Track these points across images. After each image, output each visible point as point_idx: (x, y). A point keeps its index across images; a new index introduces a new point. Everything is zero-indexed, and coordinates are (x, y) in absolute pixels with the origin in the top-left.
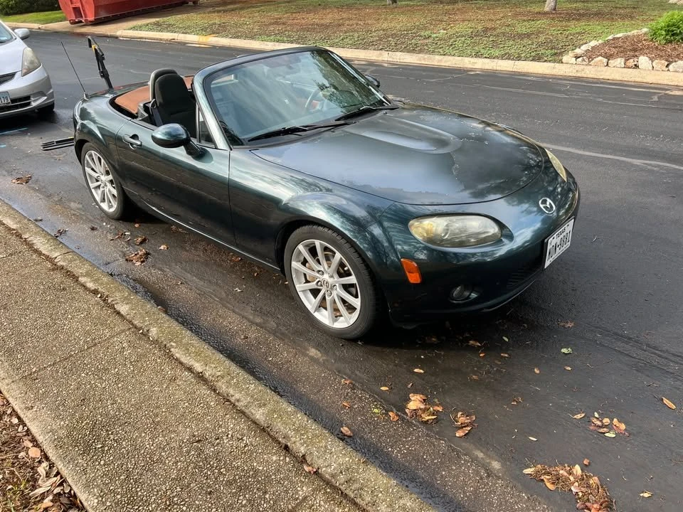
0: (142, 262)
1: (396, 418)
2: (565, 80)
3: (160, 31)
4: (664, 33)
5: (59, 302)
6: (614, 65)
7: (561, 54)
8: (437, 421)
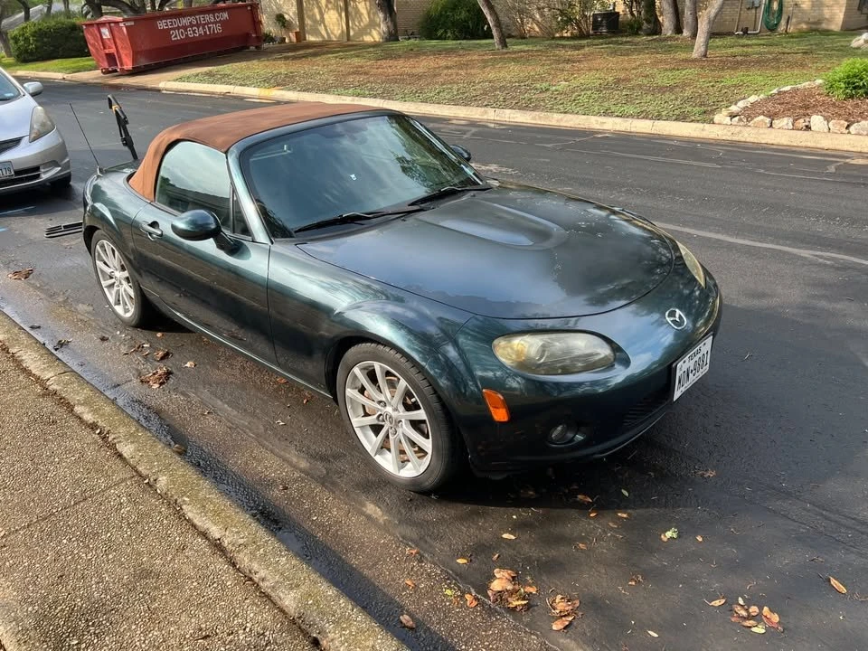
0: (161, 384)
1: (475, 603)
2: (717, 145)
3: (212, 82)
4: (843, 85)
5: (45, 440)
6: (780, 125)
7: (713, 112)
8: (528, 607)
